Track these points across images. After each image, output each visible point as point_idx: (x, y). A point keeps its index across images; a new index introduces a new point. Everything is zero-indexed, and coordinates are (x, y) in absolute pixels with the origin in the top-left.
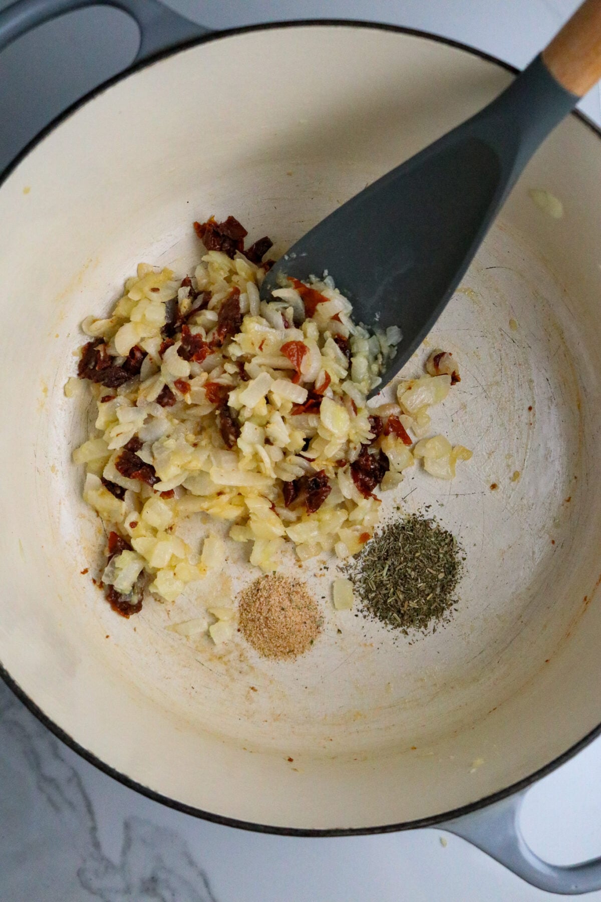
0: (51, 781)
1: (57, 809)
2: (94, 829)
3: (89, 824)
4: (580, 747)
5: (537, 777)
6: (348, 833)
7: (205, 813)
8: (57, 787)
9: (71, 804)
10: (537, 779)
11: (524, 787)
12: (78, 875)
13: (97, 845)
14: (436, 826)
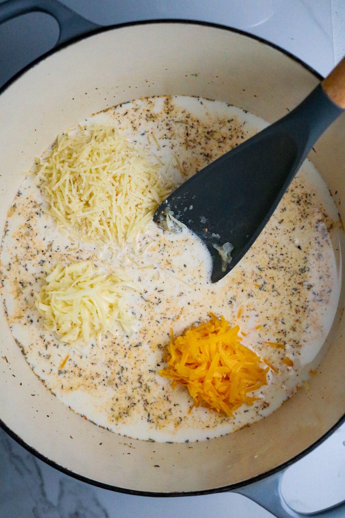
0: (17, 457)
1: (21, 473)
2: (42, 485)
3: (39, 482)
4: (316, 445)
5: (291, 462)
6: (181, 495)
7: (99, 483)
8: (21, 461)
9: (29, 471)
10: (291, 464)
11: (283, 469)
12: (33, 511)
13: (44, 494)
14: (233, 490)
